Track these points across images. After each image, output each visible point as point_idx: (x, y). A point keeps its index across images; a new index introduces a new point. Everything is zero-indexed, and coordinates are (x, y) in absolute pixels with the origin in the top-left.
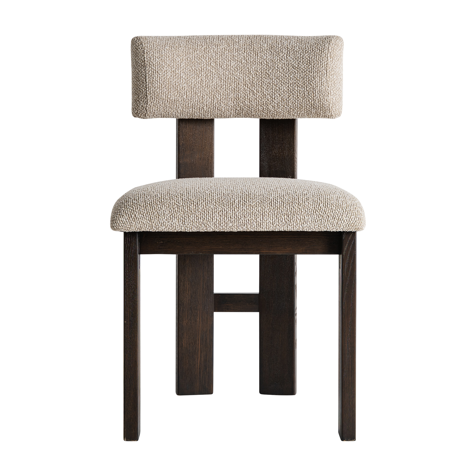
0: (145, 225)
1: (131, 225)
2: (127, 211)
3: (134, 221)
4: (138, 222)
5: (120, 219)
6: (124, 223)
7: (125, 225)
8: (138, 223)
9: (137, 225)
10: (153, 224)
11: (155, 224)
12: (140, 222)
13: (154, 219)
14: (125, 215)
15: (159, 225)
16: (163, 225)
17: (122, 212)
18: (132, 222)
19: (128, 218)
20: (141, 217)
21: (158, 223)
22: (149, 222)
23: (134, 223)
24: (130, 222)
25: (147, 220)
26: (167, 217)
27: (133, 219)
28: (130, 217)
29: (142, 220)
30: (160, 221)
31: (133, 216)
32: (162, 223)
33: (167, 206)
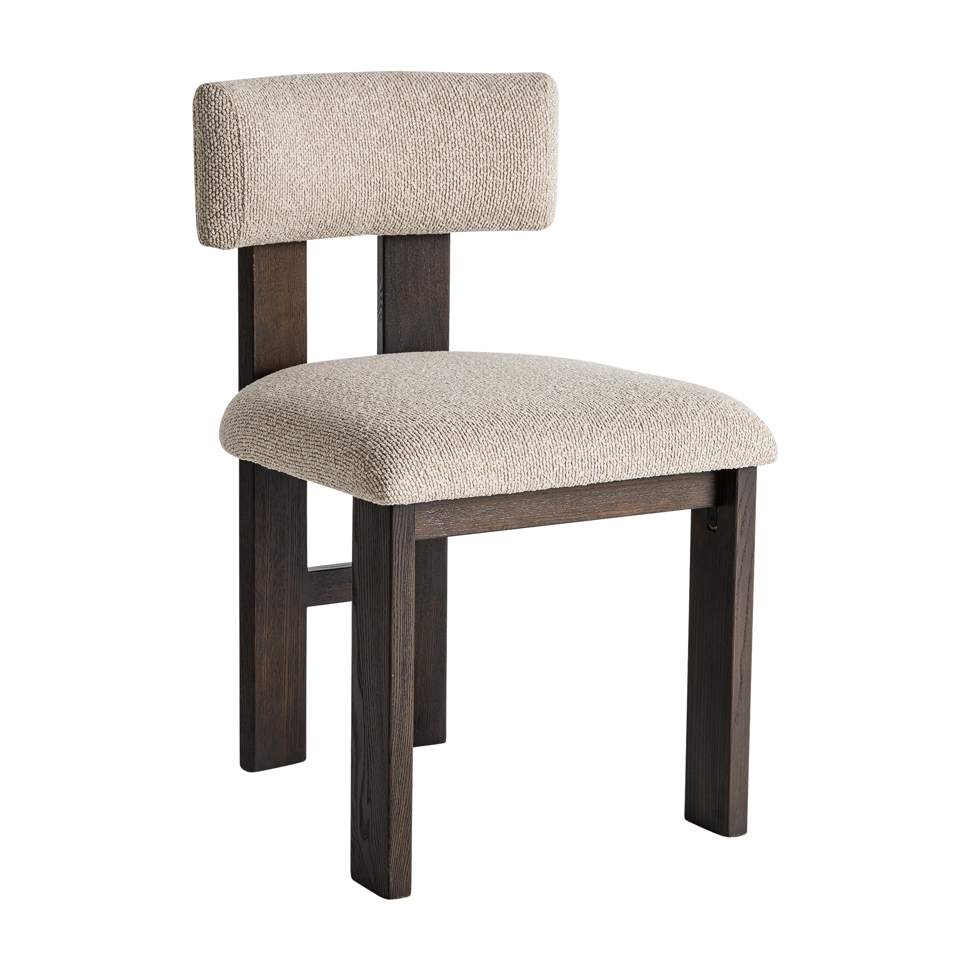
0: (443, 488)
1: (420, 492)
2: (408, 466)
3: (424, 483)
4: (431, 483)
5: (400, 482)
6: (408, 489)
7: (409, 492)
8: (432, 486)
9: (430, 490)
10: (456, 485)
11: (459, 485)
12: (435, 485)
13: (457, 477)
14: (407, 473)
15: (466, 486)
16: (472, 486)
17: (400, 467)
18: (422, 485)
19: (413, 477)
20: (435, 474)
21: (465, 483)
22: (449, 483)
23: (425, 486)
24: (418, 485)
25: (446, 479)
26: (479, 470)
27: (423, 480)
28: (417, 476)
29: (437, 480)
30: (468, 479)
31: (422, 473)
32: (471, 482)
33: (476, 447)
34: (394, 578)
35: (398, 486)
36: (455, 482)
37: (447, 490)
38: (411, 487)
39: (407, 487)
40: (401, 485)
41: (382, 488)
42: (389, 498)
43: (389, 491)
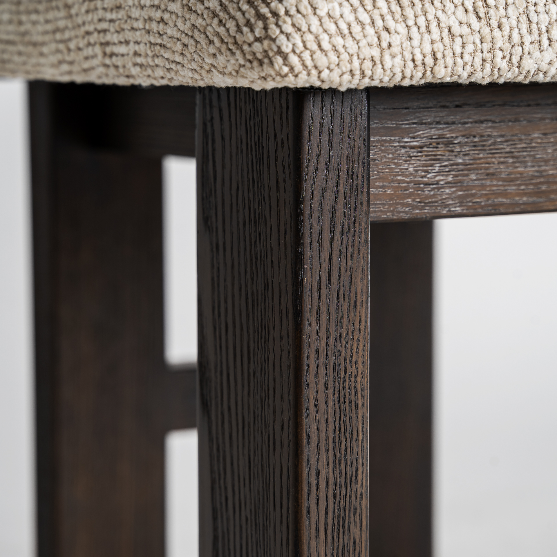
0: (458, 41)
1: (385, 45)
3: (398, 16)
4: (421, 21)
6: (346, 31)
7: (350, 43)
8: (423, 29)
9: (416, 42)
10: (497, 33)
11: (506, 33)
12: (433, 26)
13: (501, 8)
15: (527, 39)
16: (545, 42)
18: (391, 24)
21: (524, 31)
22: (476, 25)
23: (401, 28)
24: (379, 23)
25: (466, 11)
29: (440, 14)
30: (534, 18)
32: (544, 29)
34: (306, 322)
35: (315, 22)
36: (494, 23)
37: (470, 48)
38: (356, 29)
39: (343, 26)
40: (326, 20)
41: (266, 28)
42: (285, 58)
43: (288, 36)
